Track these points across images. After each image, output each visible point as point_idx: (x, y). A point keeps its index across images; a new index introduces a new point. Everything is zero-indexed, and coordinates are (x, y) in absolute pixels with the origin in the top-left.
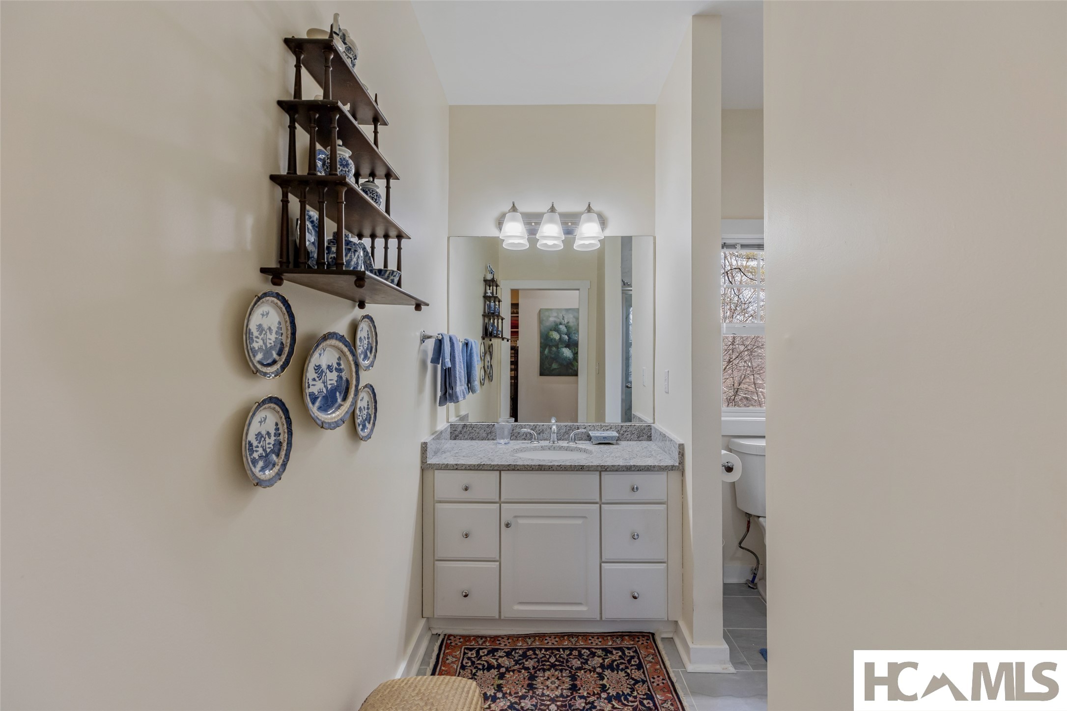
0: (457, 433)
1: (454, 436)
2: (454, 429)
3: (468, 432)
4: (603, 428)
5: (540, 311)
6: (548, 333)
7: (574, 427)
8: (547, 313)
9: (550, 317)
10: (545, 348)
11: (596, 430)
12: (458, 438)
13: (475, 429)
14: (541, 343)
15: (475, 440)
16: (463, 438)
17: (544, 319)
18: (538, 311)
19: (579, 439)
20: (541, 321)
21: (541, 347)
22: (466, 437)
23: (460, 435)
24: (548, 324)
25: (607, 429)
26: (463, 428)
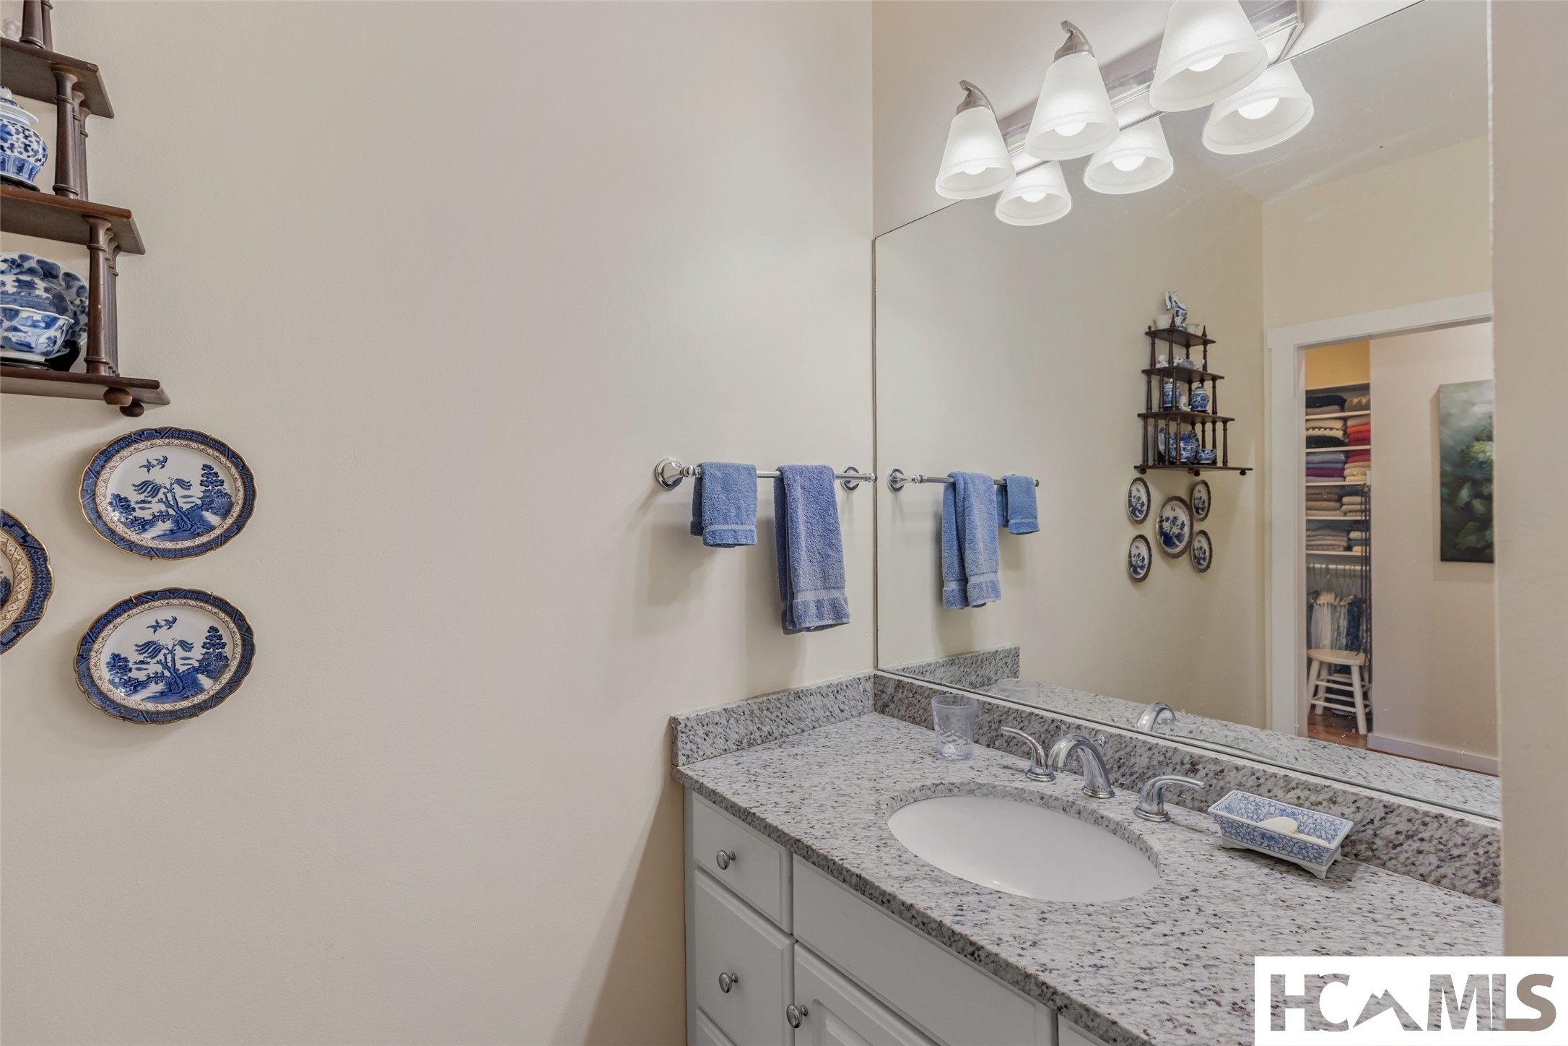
0: (885, 697)
1: (880, 703)
2: (880, 688)
3: (906, 701)
4: (1298, 792)
5: (1439, 392)
6: (1469, 447)
7: (1176, 759)
8: (1462, 396)
9: (1474, 404)
10: (1460, 487)
11: (1263, 790)
12: (887, 709)
13: (919, 697)
14: (1443, 474)
15: (919, 724)
16: (896, 714)
17: (1454, 410)
18: (1433, 392)
19: (1197, 804)
20: (1442, 419)
21: (1443, 485)
22: (902, 712)
23: (892, 706)
24: (1466, 423)
25: (1313, 798)
26: (895, 688)
